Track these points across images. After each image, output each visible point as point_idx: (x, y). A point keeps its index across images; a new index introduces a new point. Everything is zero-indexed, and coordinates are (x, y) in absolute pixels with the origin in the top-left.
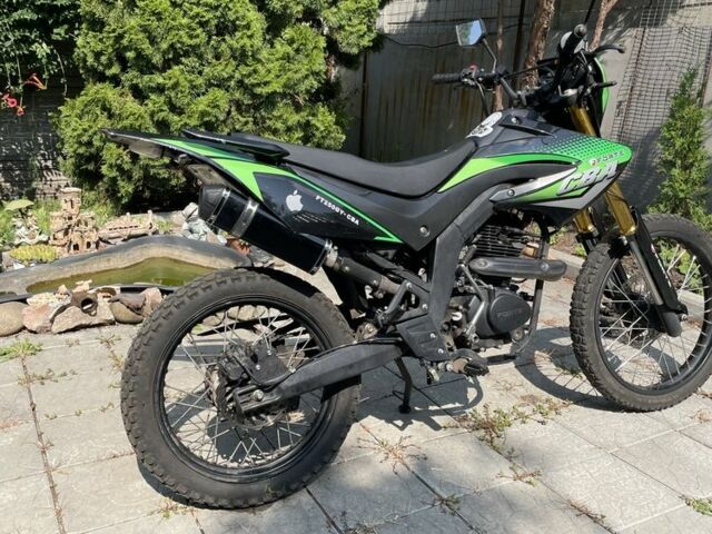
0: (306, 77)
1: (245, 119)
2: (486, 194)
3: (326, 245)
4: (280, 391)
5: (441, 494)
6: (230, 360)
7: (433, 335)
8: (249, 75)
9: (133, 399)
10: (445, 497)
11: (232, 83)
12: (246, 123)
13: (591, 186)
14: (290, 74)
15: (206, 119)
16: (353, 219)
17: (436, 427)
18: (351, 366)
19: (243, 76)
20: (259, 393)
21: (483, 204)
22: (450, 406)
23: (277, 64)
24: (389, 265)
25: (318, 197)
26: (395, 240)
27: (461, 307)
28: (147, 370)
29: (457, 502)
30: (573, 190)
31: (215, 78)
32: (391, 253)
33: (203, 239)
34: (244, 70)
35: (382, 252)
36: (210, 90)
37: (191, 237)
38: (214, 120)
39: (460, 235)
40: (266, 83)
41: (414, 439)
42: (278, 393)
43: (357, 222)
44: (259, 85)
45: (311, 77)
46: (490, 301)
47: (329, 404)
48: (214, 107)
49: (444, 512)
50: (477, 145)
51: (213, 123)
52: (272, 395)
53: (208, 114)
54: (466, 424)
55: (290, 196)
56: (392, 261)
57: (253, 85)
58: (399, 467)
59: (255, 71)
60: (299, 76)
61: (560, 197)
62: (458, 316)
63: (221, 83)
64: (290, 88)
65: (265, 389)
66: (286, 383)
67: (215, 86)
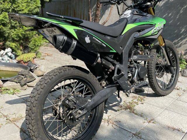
0: (36, 8)
1: (15, 22)
2: (133, 35)
3: (98, 55)
4: (87, 109)
5: (133, 132)
6: (69, 101)
7: (126, 82)
8: (16, 7)
9: (34, 123)
10: (134, 133)
11: (10, 10)
12: (16, 23)
13: (159, 31)
14: (30, 7)
15: (3, 22)
16: (104, 45)
17: (116, 111)
18: (105, 96)
19: (14, 8)
20: (80, 111)
21: (132, 39)
22: (115, 103)
23: (26, 4)
24: (112, 60)
25: (94, 38)
26: (115, 51)
27: (130, 72)
28: (38, 110)
29: (139, 134)
30: (155, 33)
31: (4, 8)
32: (112, 56)
33: (8, 62)
34: (15, 6)
35: (110, 56)
36: (3, 13)
37: (3, 61)
38: (5, 22)
39: (128, 48)
40: (23, 10)
41: (112, 116)
42: (86, 110)
43: (105, 46)
44: (20, 11)
45: (37, 8)
46: (138, 69)
47: (96, 110)
48: (5, 18)
49: (138, 138)
50: (127, 20)
51: (5, 24)
52: (84, 111)
53: (4, 20)
54: (123, 108)
55: (86, 38)
56: (113, 59)
57: (18, 11)
58: (114, 126)
59: (19, 6)
60: (33, 8)
61: (152, 35)
62: (130, 75)
63: (7, 10)
64: (30, 12)
65: (82, 109)
66: (88, 106)
67: (5, 11)
